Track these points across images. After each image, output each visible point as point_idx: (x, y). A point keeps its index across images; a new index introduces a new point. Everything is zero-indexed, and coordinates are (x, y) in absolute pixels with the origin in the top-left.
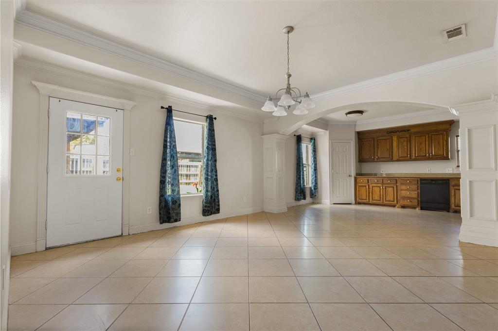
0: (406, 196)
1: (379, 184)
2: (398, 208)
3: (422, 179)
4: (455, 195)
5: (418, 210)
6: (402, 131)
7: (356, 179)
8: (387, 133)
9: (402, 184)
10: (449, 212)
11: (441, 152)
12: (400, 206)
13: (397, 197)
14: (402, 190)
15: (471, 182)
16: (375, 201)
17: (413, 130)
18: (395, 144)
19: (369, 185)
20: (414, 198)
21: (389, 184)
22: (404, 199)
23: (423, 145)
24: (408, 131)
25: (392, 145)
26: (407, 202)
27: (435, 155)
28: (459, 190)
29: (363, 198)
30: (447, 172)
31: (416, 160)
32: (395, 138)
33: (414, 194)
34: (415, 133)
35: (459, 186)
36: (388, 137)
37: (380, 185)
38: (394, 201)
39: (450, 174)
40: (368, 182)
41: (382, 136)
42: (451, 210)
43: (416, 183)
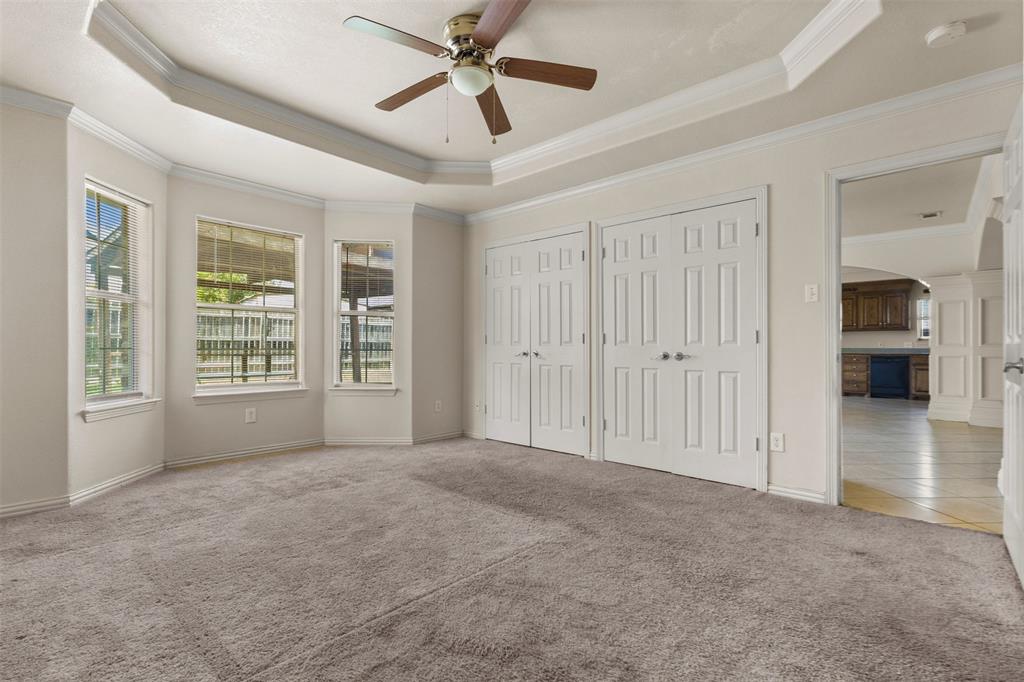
0: (851, 379)
3: (873, 357)
4: (916, 377)
5: (867, 398)
10: (907, 398)
11: (898, 321)
15: (940, 358)
17: (861, 290)
20: (862, 382)
22: (848, 383)
23: (875, 311)
26: (853, 387)
27: (890, 324)
28: (927, 370)
30: (905, 347)
31: (865, 329)
33: (862, 377)
34: (864, 293)
35: (927, 365)
39: (908, 349)
42: (911, 396)
43: (865, 361)
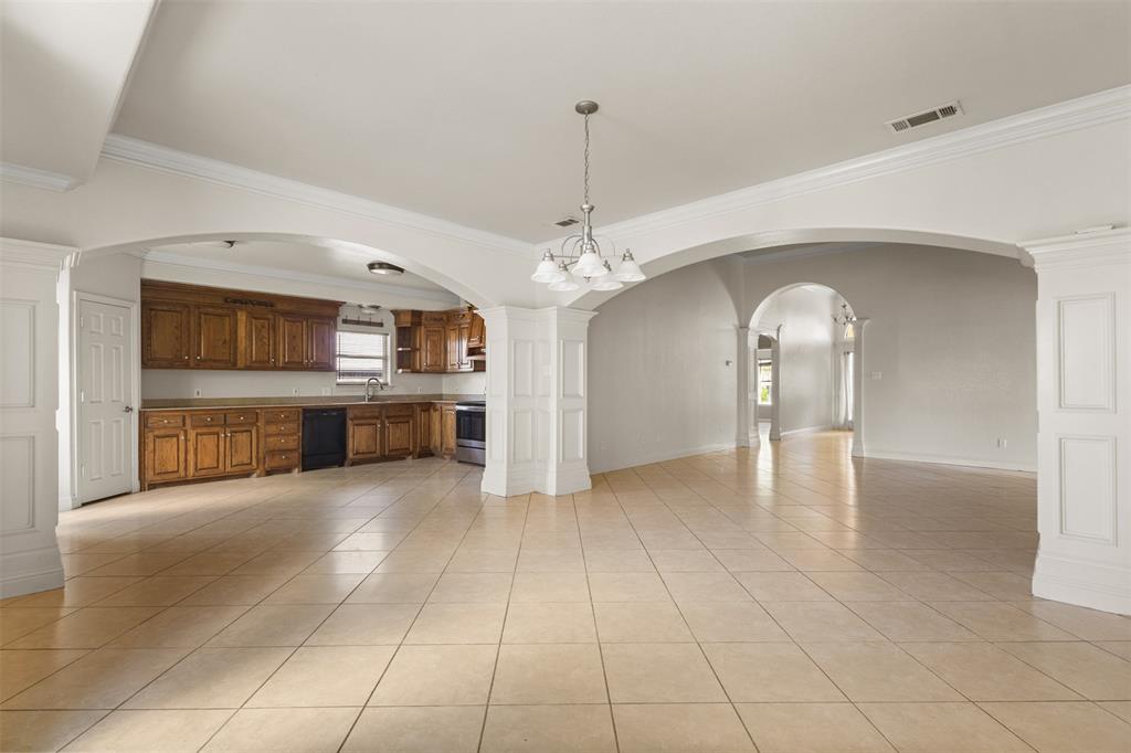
0: (276, 448)
1: (216, 426)
2: (259, 476)
3: (306, 410)
4: (353, 434)
5: (296, 474)
6: (260, 304)
7: (143, 417)
8: (226, 301)
9: (268, 423)
10: (341, 466)
11: (325, 358)
12: (264, 473)
13: (258, 453)
14: (267, 436)
16: (203, 472)
17: (279, 307)
18: (242, 332)
19: (186, 432)
20: (291, 451)
21: (240, 424)
22: (273, 455)
23: (298, 340)
24: (272, 306)
25: (236, 332)
26: (281, 461)
27: (317, 363)
29: (170, 469)
31: (283, 368)
32: (242, 317)
33: (293, 442)
34: (284, 313)
36: (225, 312)
37: (216, 429)
38: (251, 464)
40: (184, 425)
41: (212, 306)
42: (347, 462)
43: (295, 418)
